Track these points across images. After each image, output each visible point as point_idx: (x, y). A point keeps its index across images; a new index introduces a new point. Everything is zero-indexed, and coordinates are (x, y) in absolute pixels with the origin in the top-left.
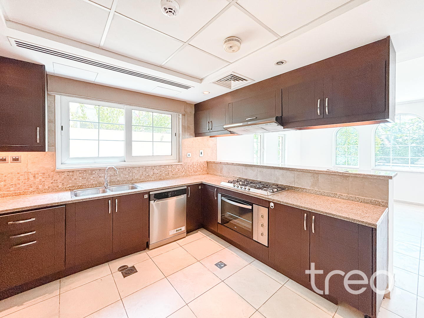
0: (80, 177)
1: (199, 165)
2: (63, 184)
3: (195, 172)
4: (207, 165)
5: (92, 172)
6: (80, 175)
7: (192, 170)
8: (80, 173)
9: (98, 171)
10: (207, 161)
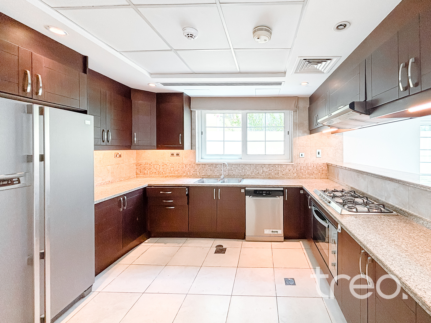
0: (209, 169)
1: (315, 166)
2: (199, 173)
3: (309, 175)
4: (327, 168)
5: (216, 166)
6: (209, 167)
7: (307, 172)
8: (209, 166)
9: (220, 165)
10: (327, 163)
